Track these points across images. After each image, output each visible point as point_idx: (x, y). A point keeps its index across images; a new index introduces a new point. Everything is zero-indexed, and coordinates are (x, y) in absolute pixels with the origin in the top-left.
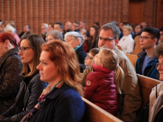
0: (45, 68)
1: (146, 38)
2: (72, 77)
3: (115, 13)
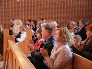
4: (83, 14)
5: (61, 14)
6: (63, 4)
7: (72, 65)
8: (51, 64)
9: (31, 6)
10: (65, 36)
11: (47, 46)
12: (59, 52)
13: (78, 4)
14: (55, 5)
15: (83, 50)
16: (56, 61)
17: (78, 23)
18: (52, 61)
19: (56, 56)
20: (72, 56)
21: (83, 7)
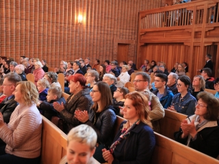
0: (128, 110)
1: (158, 81)
2: (146, 118)
3: (108, 52)
4: (83, 50)
5: (52, 49)
6: (55, 35)
7: (40, 136)
8: (8, 137)
9: (7, 36)
10: (29, 93)
11: (8, 107)
12: (21, 118)
13: (76, 36)
14: (44, 36)
15: (64, 111)
16: (15, 131)
17: (72, 65)
18: (10, 132)
19: (16, 124)
20: (41, 122)
21: (83, 40)
